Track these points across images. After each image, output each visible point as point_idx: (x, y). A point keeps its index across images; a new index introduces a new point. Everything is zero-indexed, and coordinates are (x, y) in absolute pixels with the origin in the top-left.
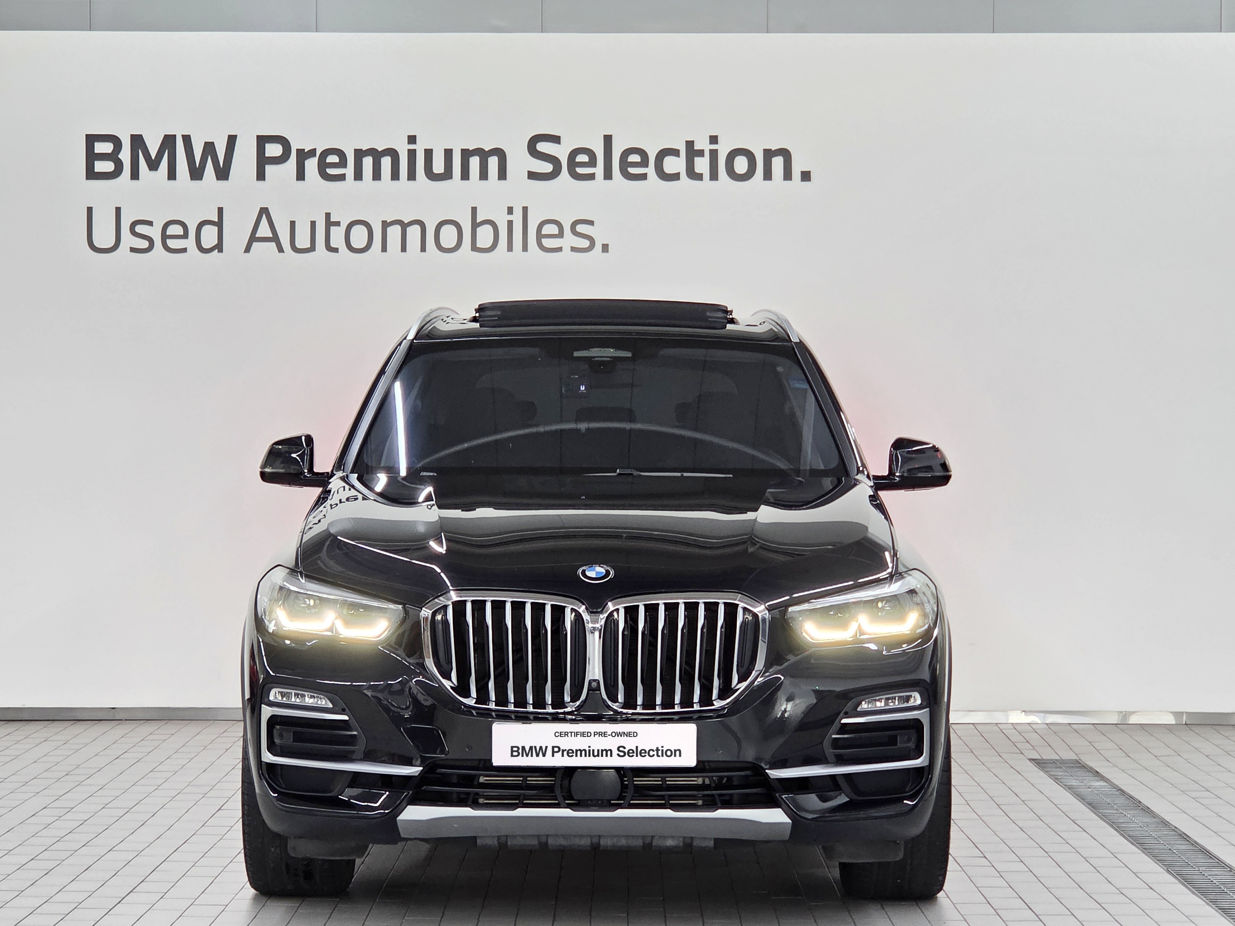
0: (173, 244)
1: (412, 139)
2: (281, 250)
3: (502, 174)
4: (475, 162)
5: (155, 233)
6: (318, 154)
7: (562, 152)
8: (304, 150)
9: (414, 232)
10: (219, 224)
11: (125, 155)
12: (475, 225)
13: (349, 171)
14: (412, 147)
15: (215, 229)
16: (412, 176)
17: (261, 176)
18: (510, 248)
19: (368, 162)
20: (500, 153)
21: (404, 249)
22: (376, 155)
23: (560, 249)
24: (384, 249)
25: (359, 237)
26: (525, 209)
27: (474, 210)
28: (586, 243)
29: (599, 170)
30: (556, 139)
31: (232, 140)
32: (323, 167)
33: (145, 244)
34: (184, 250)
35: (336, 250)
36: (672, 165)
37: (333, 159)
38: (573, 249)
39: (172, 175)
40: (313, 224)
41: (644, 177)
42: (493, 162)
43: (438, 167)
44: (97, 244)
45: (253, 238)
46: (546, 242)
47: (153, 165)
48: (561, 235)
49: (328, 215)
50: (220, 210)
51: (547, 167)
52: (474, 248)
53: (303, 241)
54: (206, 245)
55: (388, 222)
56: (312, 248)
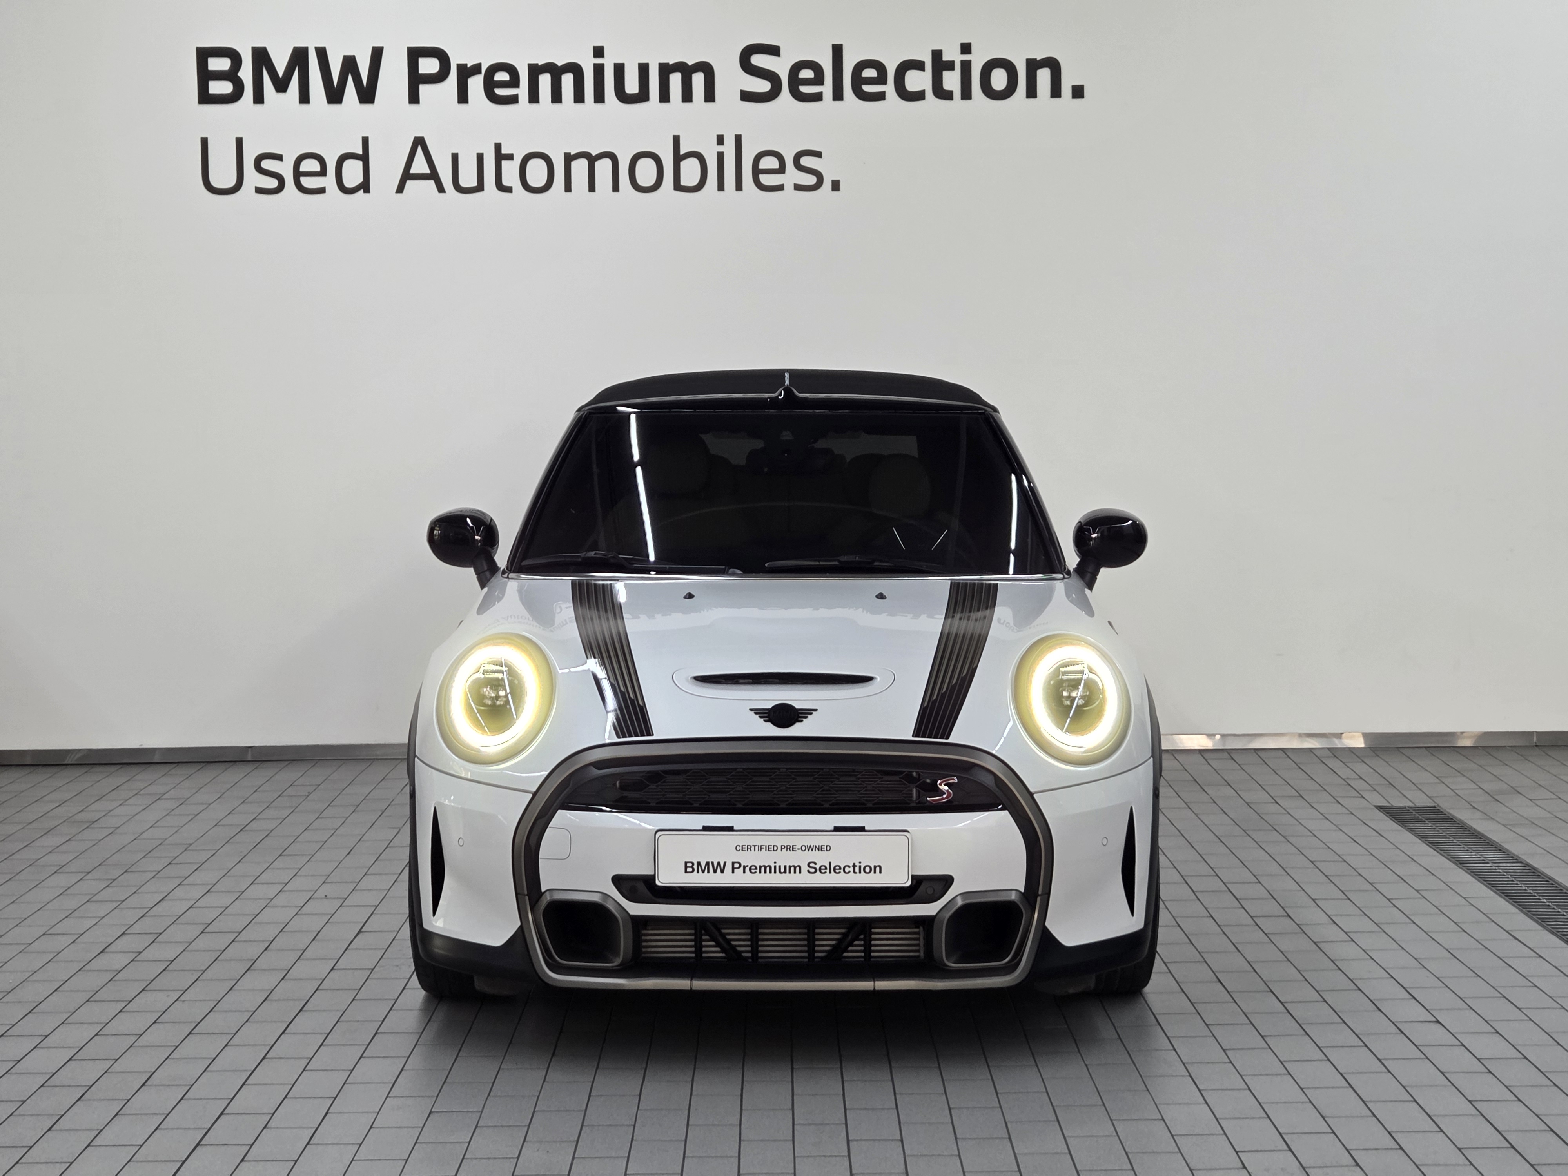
0: (306, 182)
1: (599, 52)
2: (441, 189)
3: (710, 96)
4: (675, 80)
5: (286, 169)
6: (483, 70)
7: (781, 67)
8: (466, 65)
9: (604, 167)
10: (364, 158)
11: (246, 73)
12: (678, 158)
13: (523, 91)
14: (599, 61)
15: (359, 164)
16: (599, 98)
17: (414, 98)
18: (721, 187)
19: (545, 81)
20: (707, 69)
21: (592, 188)
22: (556, 71)
23: (780, 188)
24: (568, 188)
25: (537, 173)
26: (738, 139)
27: (676, 140)
28: (811, 180)
29: (827, 89)
30: (774, 51)
31: (377, 54)
32: (490, 87)
33: (273, 183)
34: (322, 191)
35: (509, 190)
36: (916, 81)
37: (502, 76)
38: (798, 187)
39: (304, 98)
40: (480, 158)
41: (881, 96)
42: (698, 79)
43: (632, 86)
44: (215, 183)
45: (407, 176)
46: (765, 179)
47: (281, 86)
48: (781, 170)
49: (498, 147)
50: (365, 141)
51: (764, 86)
52: (678, 187)
53: (468, 178)
54: (349, 183)
55: (572, 154)
56: (480, 187)
